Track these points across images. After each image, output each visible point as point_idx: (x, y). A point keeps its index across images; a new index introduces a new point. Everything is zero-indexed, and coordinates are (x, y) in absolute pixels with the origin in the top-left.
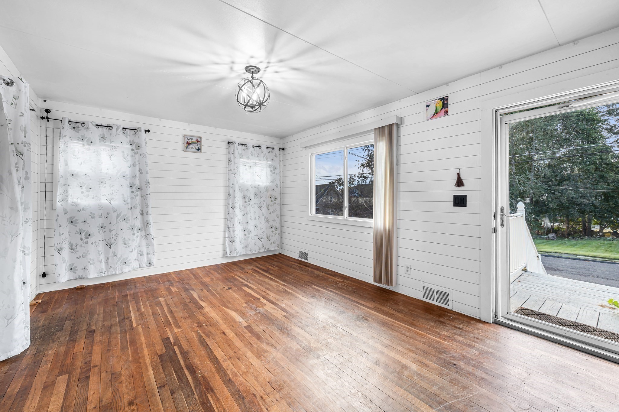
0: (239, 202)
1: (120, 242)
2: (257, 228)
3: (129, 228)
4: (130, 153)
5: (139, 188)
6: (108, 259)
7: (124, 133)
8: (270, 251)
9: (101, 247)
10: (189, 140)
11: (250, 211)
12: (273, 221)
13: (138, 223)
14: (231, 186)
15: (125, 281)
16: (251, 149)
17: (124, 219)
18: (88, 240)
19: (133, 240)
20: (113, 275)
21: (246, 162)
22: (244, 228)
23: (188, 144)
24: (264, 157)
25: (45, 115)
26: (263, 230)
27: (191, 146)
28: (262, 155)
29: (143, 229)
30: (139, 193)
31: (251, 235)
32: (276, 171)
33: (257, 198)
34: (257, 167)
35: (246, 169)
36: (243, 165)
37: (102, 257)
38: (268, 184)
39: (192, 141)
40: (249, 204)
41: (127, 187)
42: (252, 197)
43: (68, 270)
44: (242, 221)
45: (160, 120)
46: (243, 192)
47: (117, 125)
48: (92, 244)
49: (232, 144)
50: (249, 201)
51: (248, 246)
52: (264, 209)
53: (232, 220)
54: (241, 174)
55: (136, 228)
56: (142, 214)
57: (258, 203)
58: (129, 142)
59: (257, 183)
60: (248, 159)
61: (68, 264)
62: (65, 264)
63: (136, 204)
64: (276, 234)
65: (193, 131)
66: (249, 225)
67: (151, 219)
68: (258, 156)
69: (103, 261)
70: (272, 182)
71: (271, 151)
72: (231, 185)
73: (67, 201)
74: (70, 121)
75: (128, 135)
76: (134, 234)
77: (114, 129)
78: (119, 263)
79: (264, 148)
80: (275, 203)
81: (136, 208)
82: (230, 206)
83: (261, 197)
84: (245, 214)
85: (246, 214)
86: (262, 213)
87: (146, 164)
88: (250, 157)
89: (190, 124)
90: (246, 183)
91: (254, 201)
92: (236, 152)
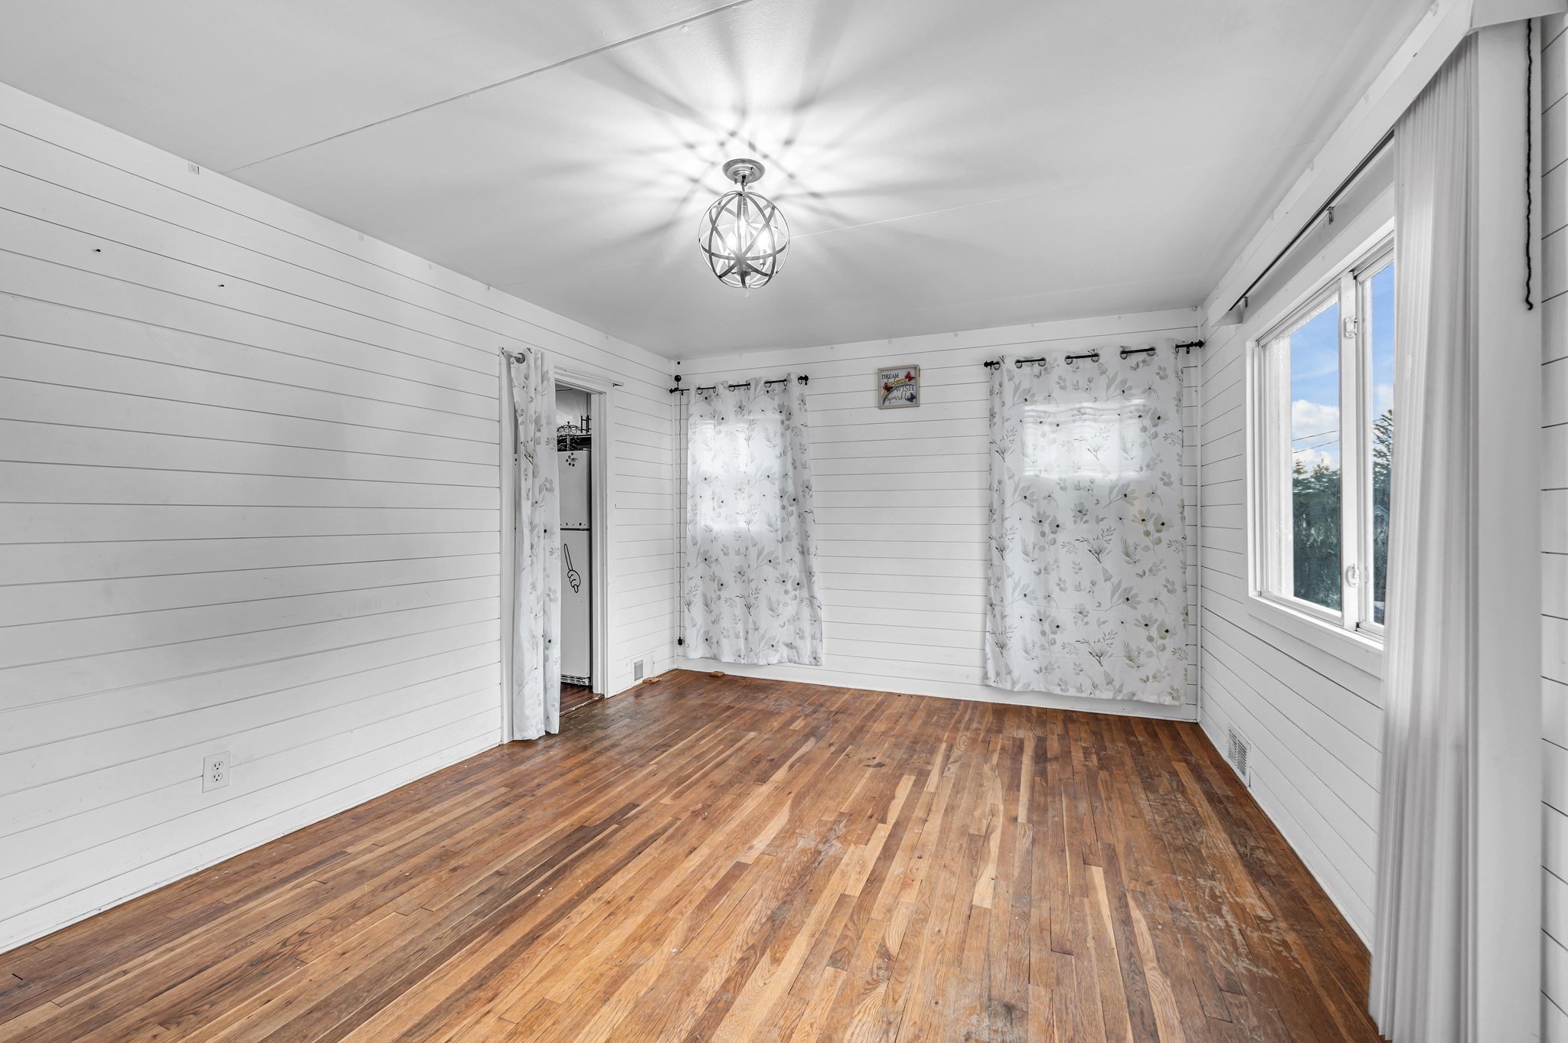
0: (1020, 532)
1: (763, 604)
2: (1086, 619)
3: (778, 579)
4: (779, 428)
5: (794, 500)
6: (747, 633)
7: (768, 392)
8: (1139, 702)
9: (739, 610)
10: (891, 380)
11: (1056, 561)
12: (1151, 601)
13: (794, 571)
14: (996, 487)
15: (770, 682)
16: (1061, 368)
17: (770, 561)
18: (721, 593)
19: (786, 604)
20: (755, 664)
21: (1045, 412)
22: (1039, 612)
23: (888, 389)
24: (1109, 386)
25: (674, 385)
26: (1107, 628)
27: (895, 393)
28: (1103, 381)
29: (805, 583)
30: (793, 508)
31: (1060, 637)
32: (1162, 429)
33: (1086, 522)
34: (1087, 423)
35: (1044, 435)
36: (1035, 423)
37: (740, 627)
38: (1131, 474)
39: (897, 379)
40: (1054, 542)
41: (775, 497)
42: (1066, 517)
43: (702, 640)
44: (1033, 592)
45: (832, 348)
46: (1035, 504)
47: (755, 379)
48: (726, 602)
49: (997, 366)
50: (1054, 532)
51: (1054, 669)
52: (1113, 560)
53: (1000, 583)
54: (1029, 450)
55: (790, 581)
56: (803, 553)
57: (1091, 540)
58: (777, 408)
59: (1088, 473)
60: (1049, 402)
61: (702, 631)
62: (695, 628)
63: (789, 532)
64: (1163, 648)
65: (894, 354)
66: (1053, 604)
67: (816, 564)
68: (1089, 387)
69: (741, 635)
70: (1148, 466)
71: (1144, 361)
72: (995, 485)
73: (696, 523)
74: (699, 389)
75: (775, 395)
76: (786, 592)
77: (752, 386)
78: (763, 644)
79: (1110, 358)
80: (1159, 541)
81: (790, 540)
82: (994, 544)
83: (1099, 520)
84: (1043, 572)
85: (1046, 569)
86: (1105, 571)
87: (801, 449)
88: (1057, 393)
89: (894, 340)
90: (1043, 475)
91: (1071, 530)
92: (1009, 387)
